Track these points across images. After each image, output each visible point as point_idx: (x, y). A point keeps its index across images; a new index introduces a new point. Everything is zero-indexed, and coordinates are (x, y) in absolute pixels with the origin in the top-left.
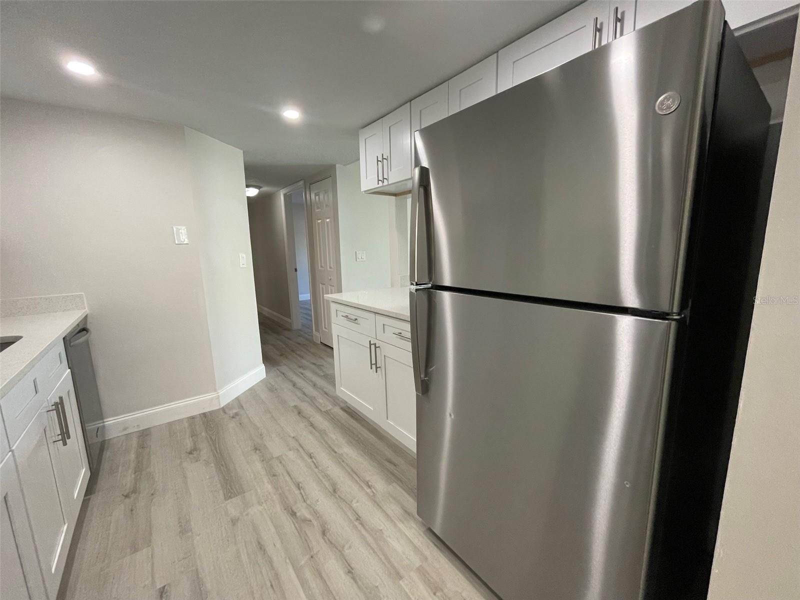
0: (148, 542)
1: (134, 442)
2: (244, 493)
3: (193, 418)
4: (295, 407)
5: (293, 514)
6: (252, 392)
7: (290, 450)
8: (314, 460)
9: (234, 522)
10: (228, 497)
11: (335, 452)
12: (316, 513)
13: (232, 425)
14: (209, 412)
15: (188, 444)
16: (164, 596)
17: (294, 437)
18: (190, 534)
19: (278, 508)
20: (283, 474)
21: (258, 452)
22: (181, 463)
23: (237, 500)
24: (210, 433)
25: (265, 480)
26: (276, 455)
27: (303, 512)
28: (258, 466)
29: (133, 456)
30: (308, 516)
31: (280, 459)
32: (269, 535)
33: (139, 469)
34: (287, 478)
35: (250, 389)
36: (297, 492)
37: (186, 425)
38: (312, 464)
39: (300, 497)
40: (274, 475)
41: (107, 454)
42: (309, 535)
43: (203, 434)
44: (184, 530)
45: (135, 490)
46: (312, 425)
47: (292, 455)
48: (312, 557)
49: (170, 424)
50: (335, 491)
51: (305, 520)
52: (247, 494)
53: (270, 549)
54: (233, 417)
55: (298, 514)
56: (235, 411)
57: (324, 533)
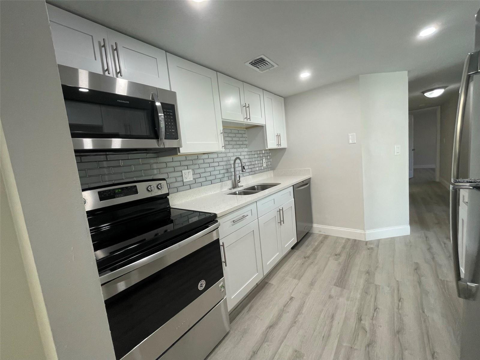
0: (299, 279)
1: (321, 238)
2: (344, 288)
3: (349, 239)
4: (417, 264)
5: (360, 320)
6: (392, 241)
7: (388, 287)
8: (400, 303)
9: (330, 297)
10: (335, 285)
11: (424, 312)
12: (373, 332)
13: (365, 253)
14: (358, 240)
15: (338, 251)
16: (291, 300)
17: (397, 281)
18: (312, 287)
19: (355, 310)
20: (372, 296)
21: (367, 274)
22: (330, 257)
23: (338, 289)
24: (351, 250)
25: (360, 291)
26: (377, 283)
27: (366, 323)
28: (362, 281)
29: (316, 244)
30: (368, 329)
31: (377, 287)
32: (340, 317)
33: (314, 250)
34: (373, 300)
35: (392, 238)
36: (372, 311)
37: (344, 241)
38: (396, 305)
39: (371, 315)
40: (366, 293)
41: (310, 239)
42: (360, 337)
43: (348, 250)
44: (312, 284)
45: (308, 257)
46: (420, 283)
47: (387, 289)
48: (351, 348)
49: (338, 238)
50: (398, 332)
51: (364, 329)
52: (345, 290)
53: (335, 323)
54: (368, 249)
55: (363, 322)
56: (372, 246)
57: (368, 345)
